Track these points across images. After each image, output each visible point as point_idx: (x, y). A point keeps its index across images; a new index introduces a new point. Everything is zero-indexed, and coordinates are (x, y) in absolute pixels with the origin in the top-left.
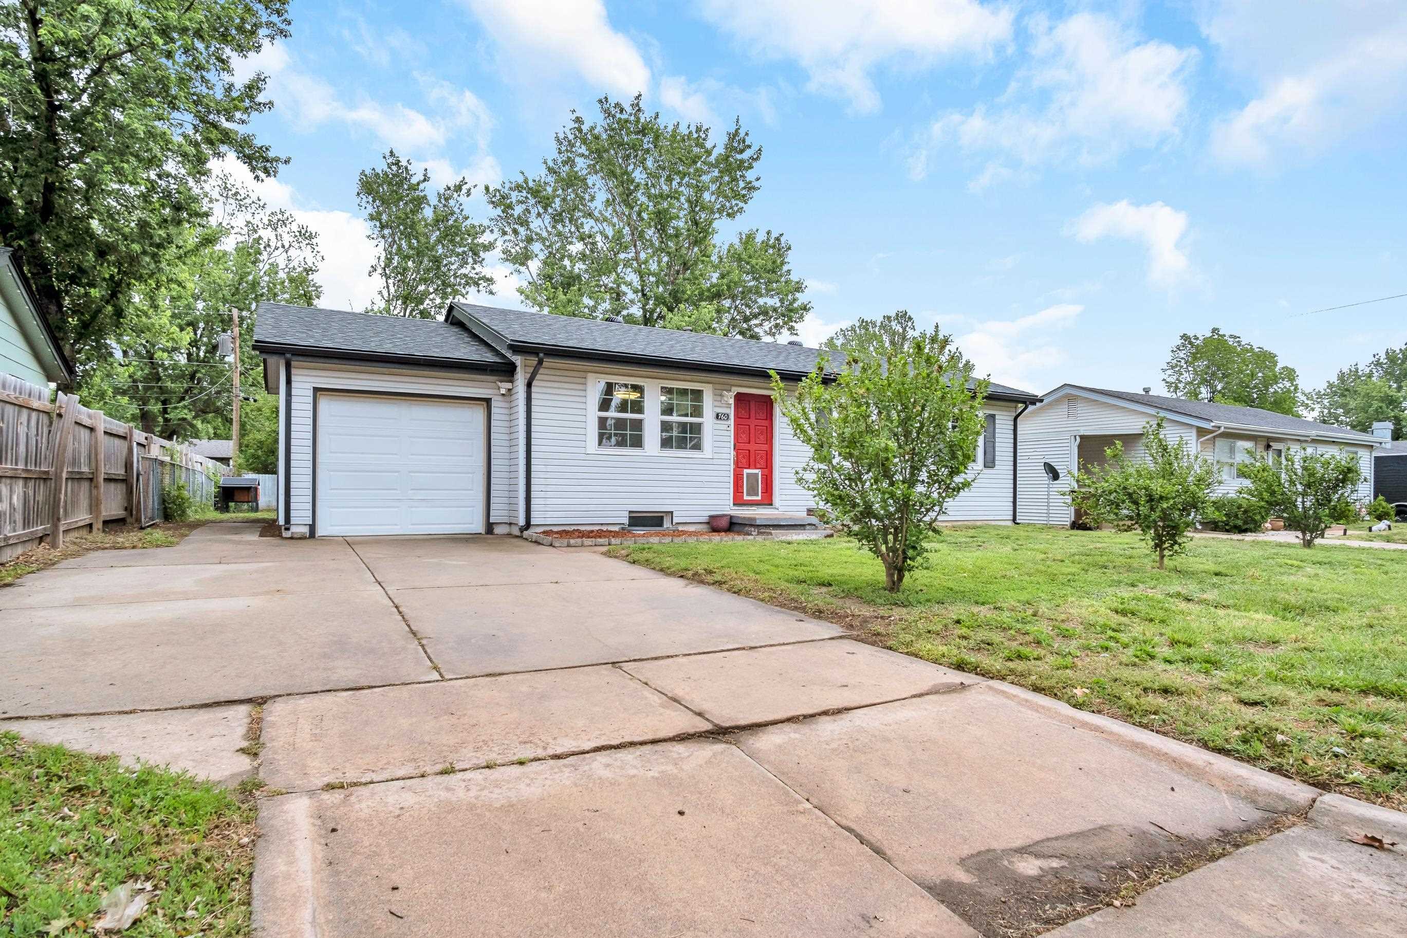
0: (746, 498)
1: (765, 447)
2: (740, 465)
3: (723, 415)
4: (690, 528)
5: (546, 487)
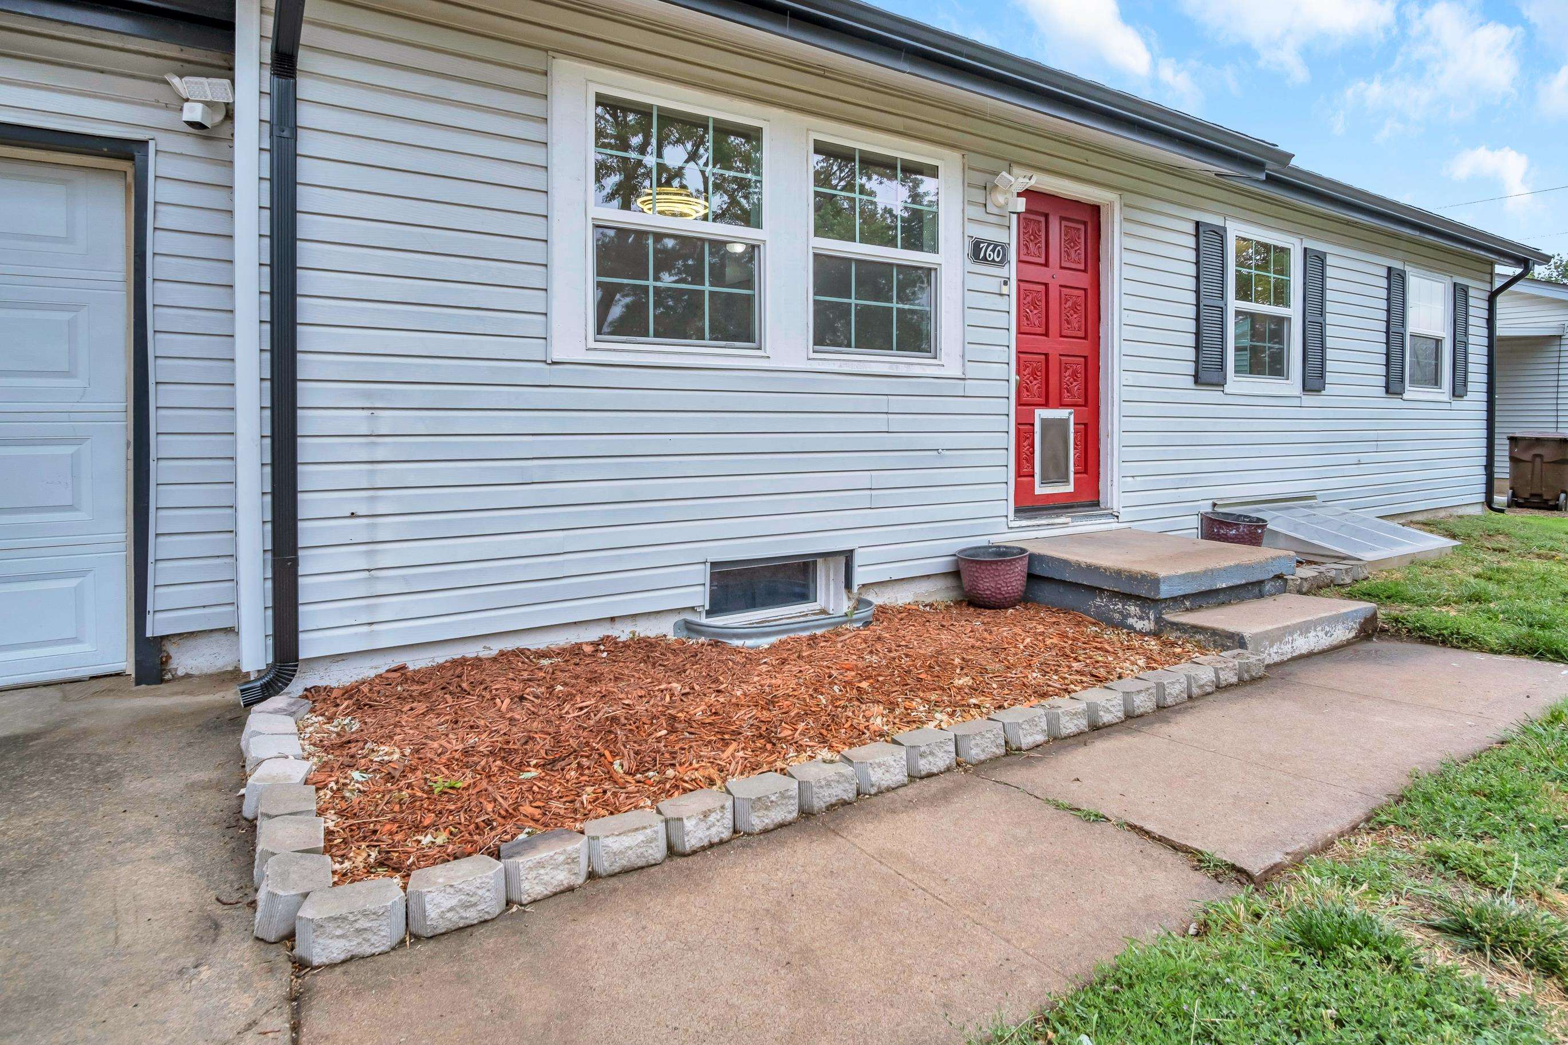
0: (1040, 490)
1: (1085, 347)
2: (1028, 396)
3: (991, 247)
4: (899, 596)
5: (373, 498)
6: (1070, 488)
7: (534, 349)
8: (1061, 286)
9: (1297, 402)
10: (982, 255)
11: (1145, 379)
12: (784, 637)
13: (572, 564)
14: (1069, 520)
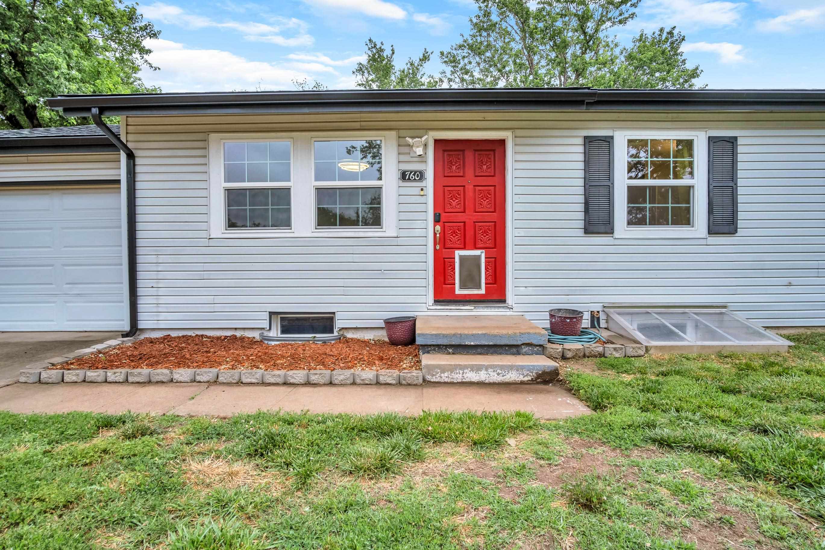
0: (458, 291)
1: (494, 216)
2: (449, 244)
3: (413, 173)
4: (365, 335)
5: (158, 282)
6: (483, 291)
7: (204, 234)
8: (474, 186)
9: (704, 242)
10: (407, 178)
11: (534, 232)
12: (283, 342)
13: (218, 307)
14: (473, 308)
